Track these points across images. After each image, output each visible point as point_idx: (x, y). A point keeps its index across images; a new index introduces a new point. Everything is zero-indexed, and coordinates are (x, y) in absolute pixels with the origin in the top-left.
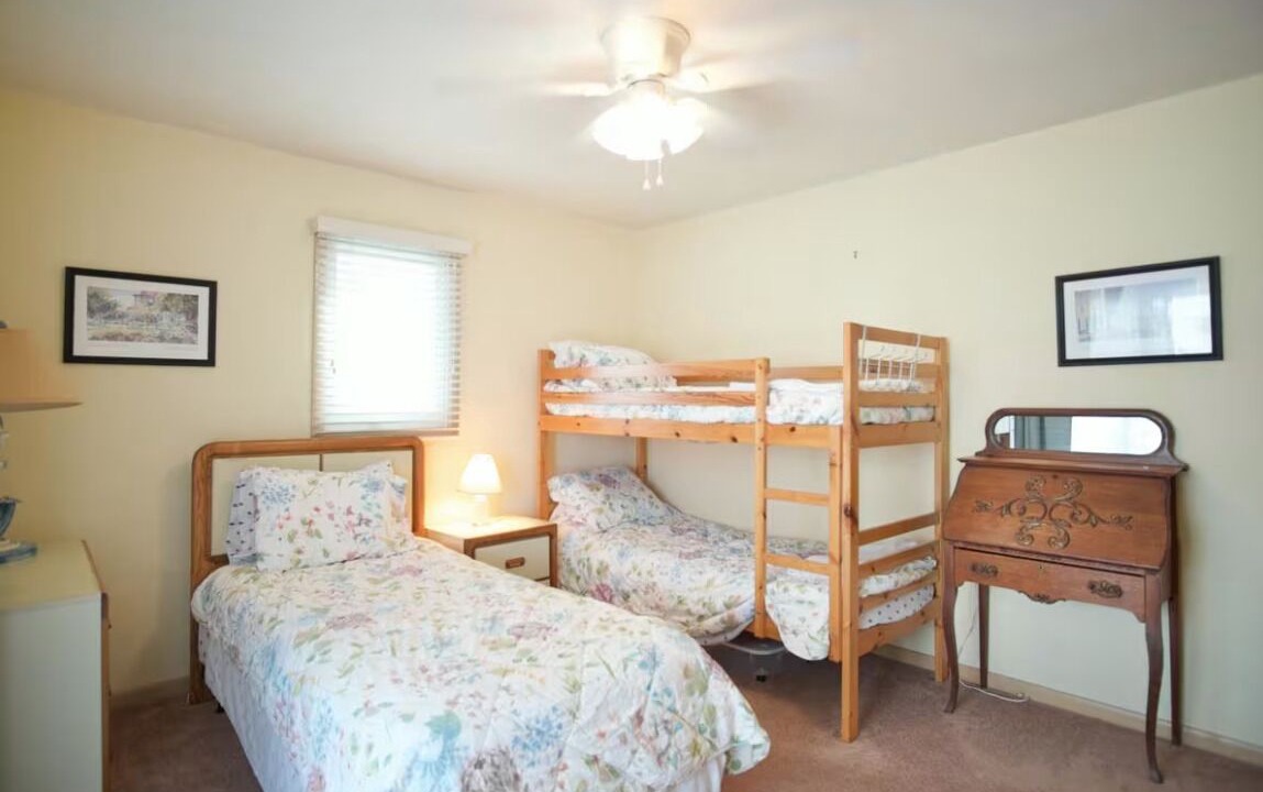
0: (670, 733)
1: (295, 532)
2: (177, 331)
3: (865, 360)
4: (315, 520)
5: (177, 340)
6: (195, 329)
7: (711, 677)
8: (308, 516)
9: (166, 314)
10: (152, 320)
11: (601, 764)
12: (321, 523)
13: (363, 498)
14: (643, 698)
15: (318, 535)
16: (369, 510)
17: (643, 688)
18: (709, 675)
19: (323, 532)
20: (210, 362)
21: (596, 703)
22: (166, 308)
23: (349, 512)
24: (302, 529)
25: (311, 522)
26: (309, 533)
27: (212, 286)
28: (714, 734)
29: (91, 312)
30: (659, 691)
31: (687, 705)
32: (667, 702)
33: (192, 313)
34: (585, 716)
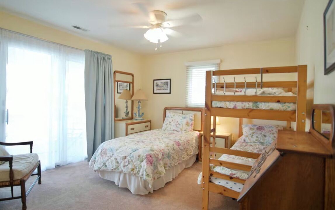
0: (129, 164)
1: (168, 124)
2: (166, 88)
3: (214, 84)
4: (172, 122)
5: (166, 89)
6: (168, 88)
7: (144, 161)
8: (170, 121)
9: (164, 85)
10: (163, 86)
11: (117, 160)
12: (172, 123)
13: (181, 120)
14: (128, 155)
15: (171, 125)
16: (181, 122)
17: (129, 153)
18: (144, 160)
19: (172, 125)
20: (170, 93)
21: (120, 151)
22: (164, 84)
23: (177, 122)
24: (169, 123)
25: (170, 123)
26: (170, 124)
27: (170, 79)
28: (139, 171)
29: (156, 86)
30: (131, 156)
31: (136, 162)
32: (132, 158)
33: (167, 85)
34: (118, 151)
